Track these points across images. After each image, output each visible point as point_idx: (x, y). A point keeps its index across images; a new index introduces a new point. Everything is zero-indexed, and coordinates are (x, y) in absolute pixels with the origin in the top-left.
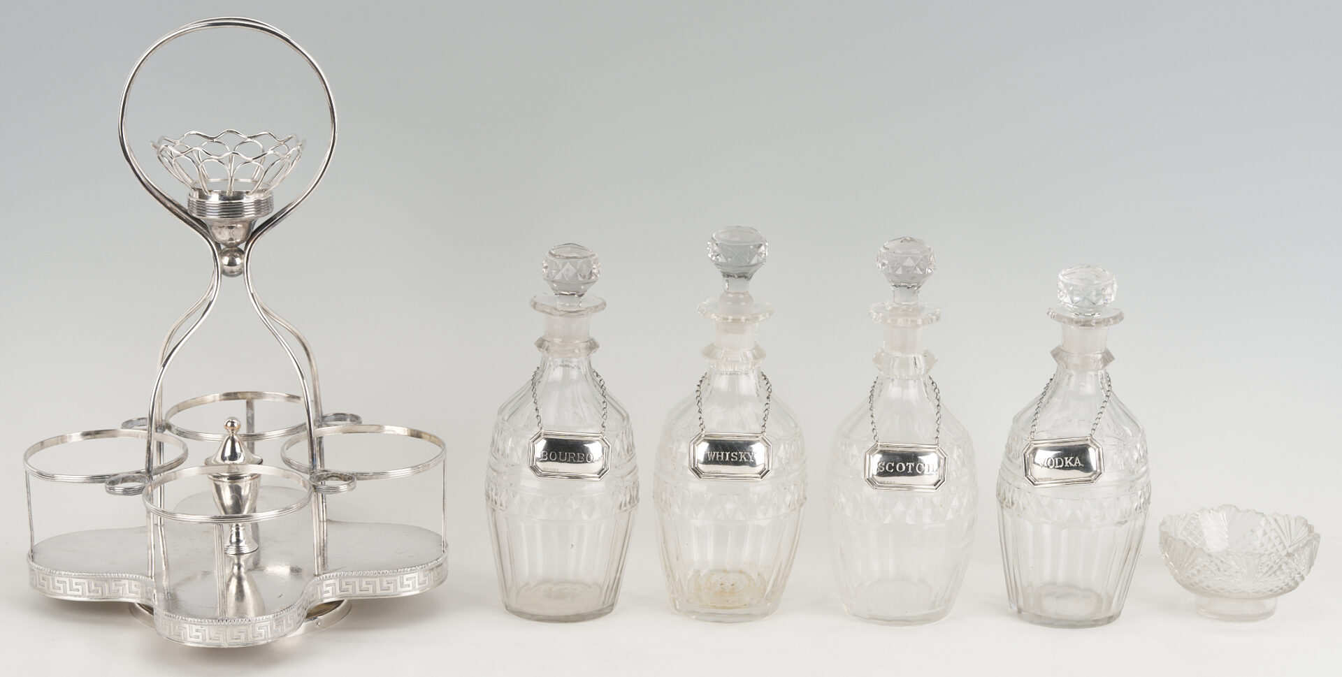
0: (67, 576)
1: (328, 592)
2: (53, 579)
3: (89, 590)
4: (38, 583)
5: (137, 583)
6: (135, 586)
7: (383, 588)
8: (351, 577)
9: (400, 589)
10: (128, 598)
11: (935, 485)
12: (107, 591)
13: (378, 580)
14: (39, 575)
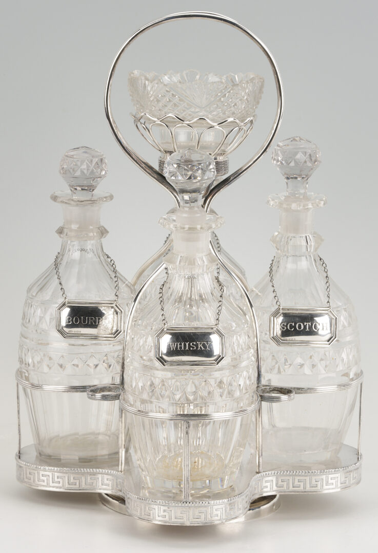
0: (50, 471)
1: (267, 487)
2: (38, 474)
3: (68, 482)
4: (25, 478)
5: (109, 477)
6: (107, 479)
7: (312, 485)
8: (287, 475)
9: (325, 487)
10: (100, 489)
11: (328, 341)
12: (83, 483)
13: (308, 479)
14: (26, 471)
